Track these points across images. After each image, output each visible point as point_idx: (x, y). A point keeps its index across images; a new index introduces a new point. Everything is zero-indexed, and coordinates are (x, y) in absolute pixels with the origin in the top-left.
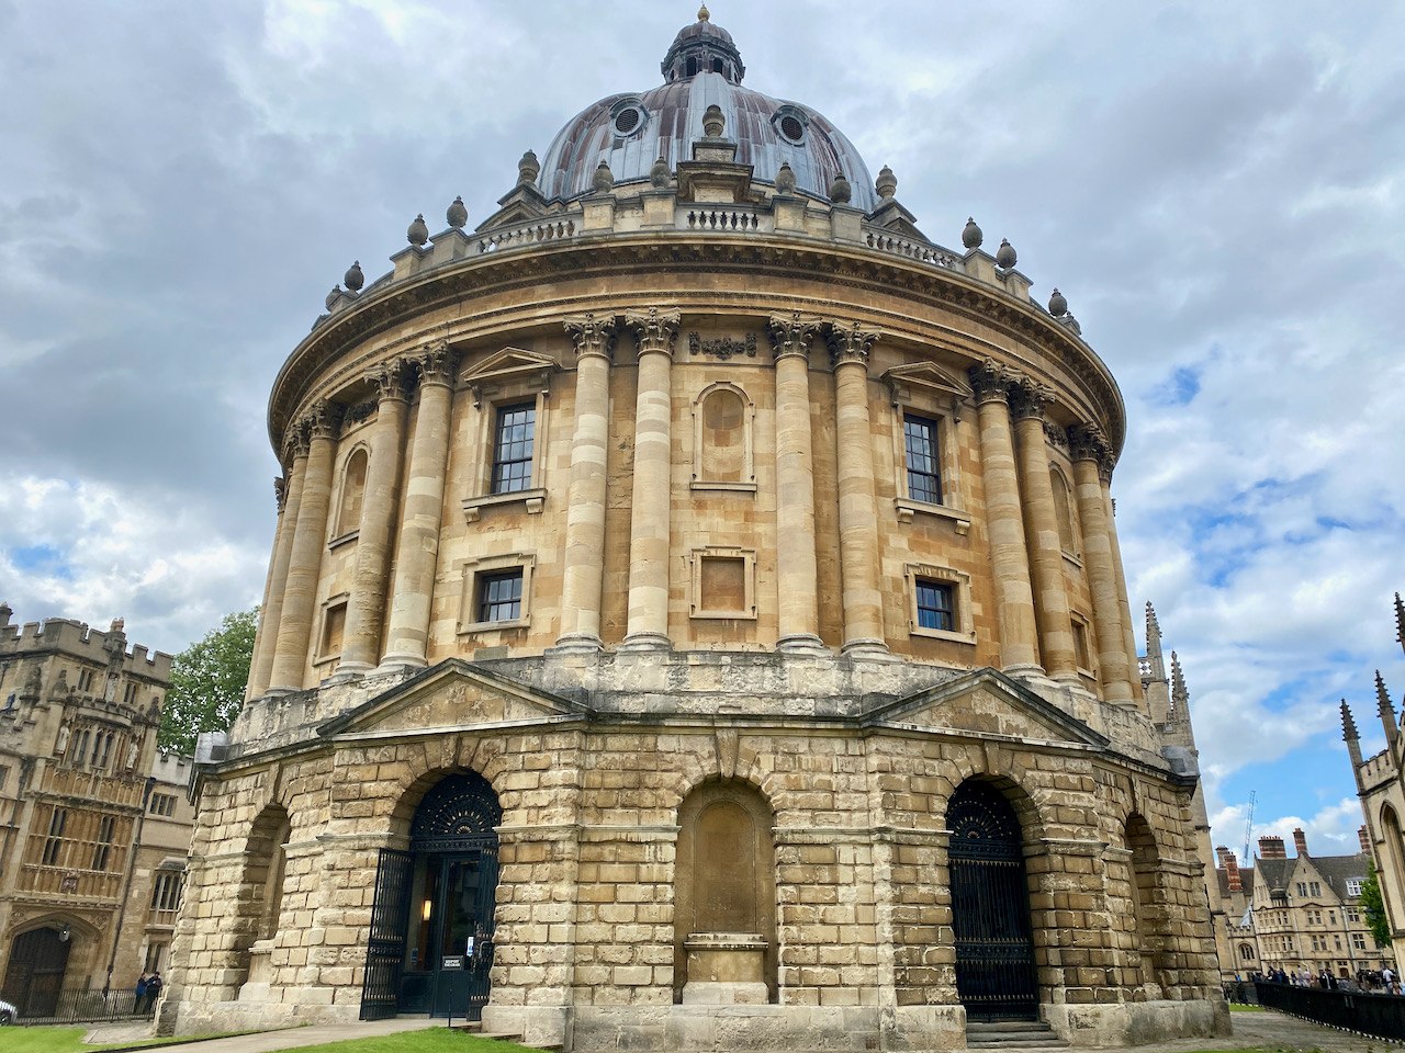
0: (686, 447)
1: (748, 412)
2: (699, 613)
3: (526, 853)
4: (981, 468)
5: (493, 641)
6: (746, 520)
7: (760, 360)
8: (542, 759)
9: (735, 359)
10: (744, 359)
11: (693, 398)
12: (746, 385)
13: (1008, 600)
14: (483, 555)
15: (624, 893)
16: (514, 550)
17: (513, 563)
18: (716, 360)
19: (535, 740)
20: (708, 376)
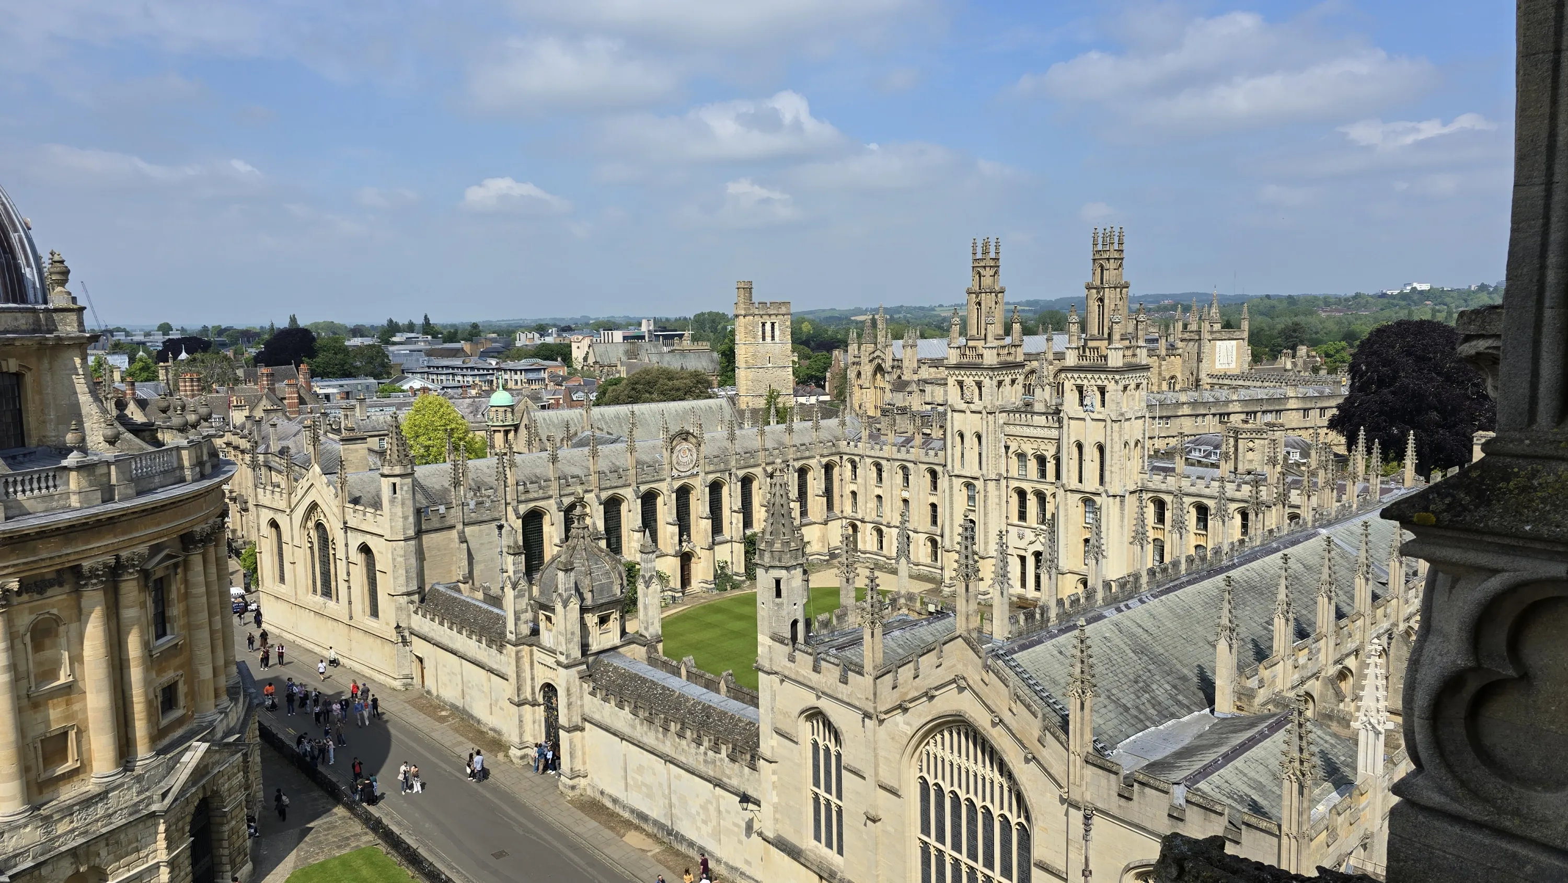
0: (22, 668)
1: (62, 629)
2: (44, 776)
4: (186, 596)
6: (67, 705)
7: (67, 588)
9: (50, 592)
10: (56, 590)
11: (22, 630)
12: (59, 610)
13: (202, 678)
18: (36, 596)
20: (31, 611)
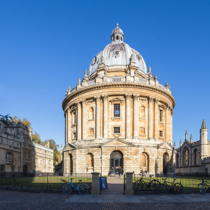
0: (139, 113)
2: (140, 134)
3: (127, 159)
5: (117, 136)
6: (145, 123)
7: (147, 102)
8: (128, 150)
10: (145, 102)
11: (139, 106)
12: (145, 105)
14: (114, 125)
15: (136, 163)
16: (119, 125)
17: (119, 126)
18: (142, 101)
19: (127, 148)
